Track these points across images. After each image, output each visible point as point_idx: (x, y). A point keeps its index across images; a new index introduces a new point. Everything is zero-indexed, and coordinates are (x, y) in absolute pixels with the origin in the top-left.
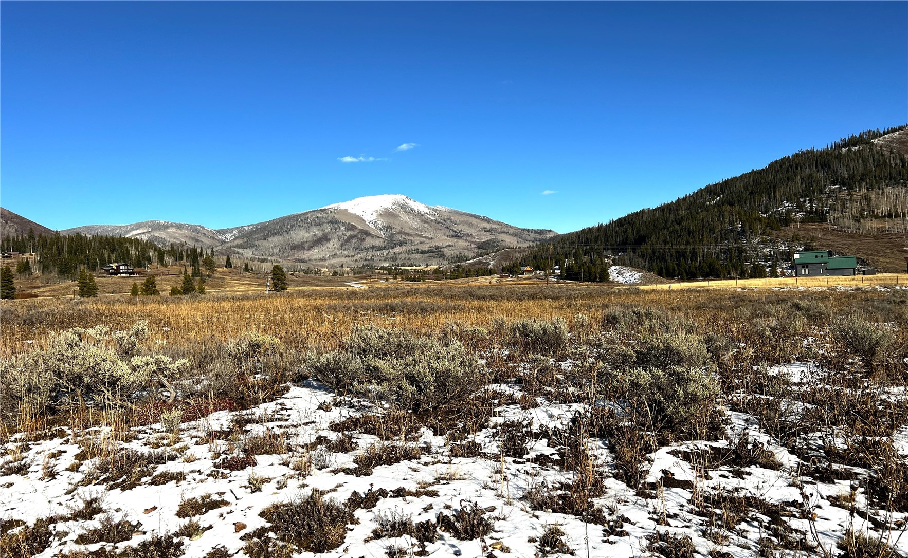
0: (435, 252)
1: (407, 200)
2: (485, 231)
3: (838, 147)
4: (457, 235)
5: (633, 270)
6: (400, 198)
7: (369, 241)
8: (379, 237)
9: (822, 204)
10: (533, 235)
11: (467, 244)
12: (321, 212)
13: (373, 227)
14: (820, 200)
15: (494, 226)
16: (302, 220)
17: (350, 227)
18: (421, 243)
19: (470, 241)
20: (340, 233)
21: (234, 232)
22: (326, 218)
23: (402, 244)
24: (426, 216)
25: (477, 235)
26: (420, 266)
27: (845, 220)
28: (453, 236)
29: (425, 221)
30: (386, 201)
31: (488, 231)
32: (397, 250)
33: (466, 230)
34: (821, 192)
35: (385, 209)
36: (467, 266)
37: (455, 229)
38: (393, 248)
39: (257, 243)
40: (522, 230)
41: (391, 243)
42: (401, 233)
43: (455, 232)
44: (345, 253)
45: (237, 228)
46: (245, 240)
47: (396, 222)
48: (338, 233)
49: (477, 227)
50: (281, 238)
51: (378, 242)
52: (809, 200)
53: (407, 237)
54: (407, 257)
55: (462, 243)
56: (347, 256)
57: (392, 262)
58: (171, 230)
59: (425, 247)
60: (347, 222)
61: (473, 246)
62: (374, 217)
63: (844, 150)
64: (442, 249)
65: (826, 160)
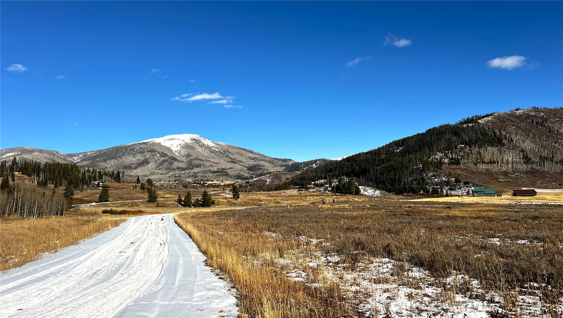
0: (222, 172)
1: (200, 138)
2: (251, 159)
3: (462, 123)
4: (233, 161)
5: (372, 189)
6: (196, 136)
7: (176, 164)
8: (182, 162)
9: (457, 155)
10: (280, 162)
11: (240, 167)
12: (143, 144)
13: (178, 155)
14: (456, 153)
15: (256, 156)
16: (130, 150)
17: (163, 155)
18: (211, 166)
19: (242, 165)
20: (156, 159)
21: (80, 156)
22: (147, 148)
23: (198, 166)
24: (213, 148)
25: (246, 161)
26: (213, 181)
27: (470, 164)
28: (230, 162)
29: (213, 152)
30: (187, 138)
31: (253, 159)
32: (195, 170)
33: (239, 158)
34: (456, 148)
35: (186, 143)
36: (253, 182)
37: (232, 157)
38: (192, 169)
39: (99, 164)
40: (273, 158)
41: (190, 166)
42: (196, 159)
43: (232, 159)
44: (160, 171)
45: (82, 153)
46: (90, 162)
47: (193, 152)
48: (155, 159)
49: (245, 156)
50: (116, 161)
51: (182, 165)
52: (450, 152)
53: (201, 162)
54: (204, 175)
55: (237, 166)
56: (161, 174)
57: (195, 179)
58: (35, 154)
59: (215, 169)
60: (161, 151)
61: (245, 168)
62: (179, 148)
63: (465, 126)
64: (226, 171)
65: (457, 131)
